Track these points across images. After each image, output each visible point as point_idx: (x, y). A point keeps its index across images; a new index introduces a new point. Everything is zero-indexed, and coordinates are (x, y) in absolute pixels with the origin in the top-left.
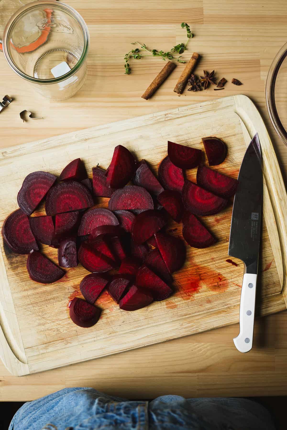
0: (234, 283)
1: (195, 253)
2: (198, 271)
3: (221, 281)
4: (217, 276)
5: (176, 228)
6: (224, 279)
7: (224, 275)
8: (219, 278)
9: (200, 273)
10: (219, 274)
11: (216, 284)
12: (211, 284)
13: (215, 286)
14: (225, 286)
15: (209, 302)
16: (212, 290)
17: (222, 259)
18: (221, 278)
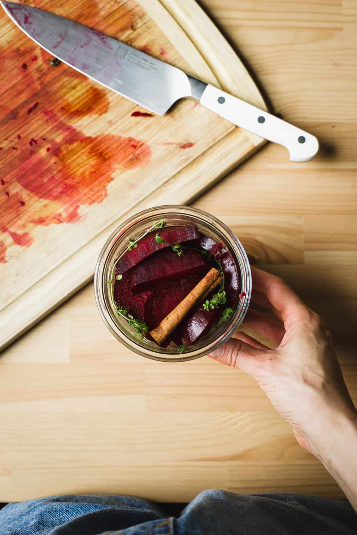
0: (158, 144)
1: (80, 126)
2: (96, 149)
3: (137, 148)
4: (127, 144)
5: (35, 102)
6: (140, 144)
7: (137, 139)
8: (133, 146)
9: (100, 151)
10: (130, 140)
11: (131, 156)
12: (123, 159)
13: (132, 160)
14: (146, 153)
15: (133, 186)
16: (130, 168)
17: (124, 116)
18: (134, 144)
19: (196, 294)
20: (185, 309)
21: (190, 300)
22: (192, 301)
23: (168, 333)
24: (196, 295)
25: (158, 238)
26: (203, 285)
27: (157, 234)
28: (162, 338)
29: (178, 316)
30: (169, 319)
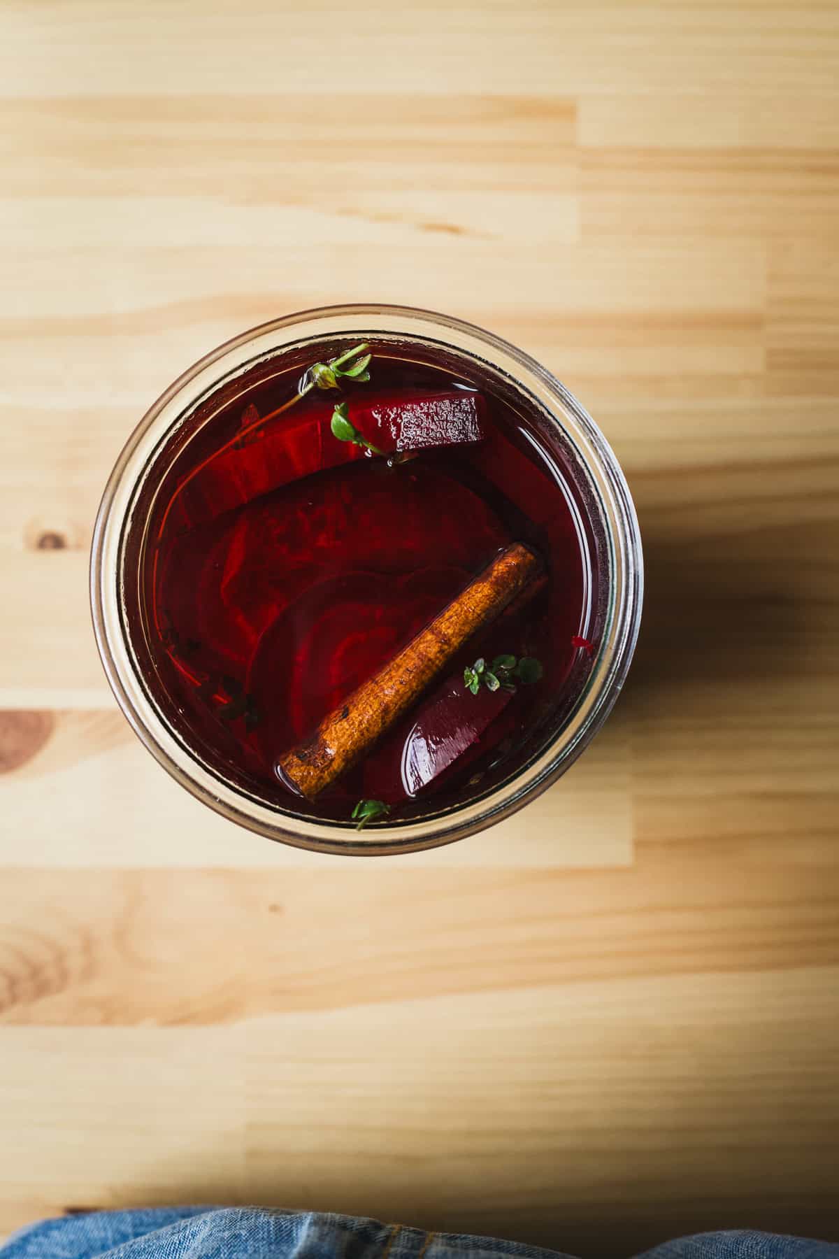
19: (452, 635)
20: (411, 689)
21: (431, 656)
22: (437, 658)
23: (345, 766)
24: (453, 639)
25: (339, 425)
26: (481, 605)
27: (337, 407)
28: (325, 783)
29: (386, 710)
30: (354, 714)
